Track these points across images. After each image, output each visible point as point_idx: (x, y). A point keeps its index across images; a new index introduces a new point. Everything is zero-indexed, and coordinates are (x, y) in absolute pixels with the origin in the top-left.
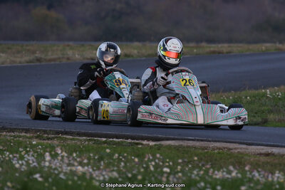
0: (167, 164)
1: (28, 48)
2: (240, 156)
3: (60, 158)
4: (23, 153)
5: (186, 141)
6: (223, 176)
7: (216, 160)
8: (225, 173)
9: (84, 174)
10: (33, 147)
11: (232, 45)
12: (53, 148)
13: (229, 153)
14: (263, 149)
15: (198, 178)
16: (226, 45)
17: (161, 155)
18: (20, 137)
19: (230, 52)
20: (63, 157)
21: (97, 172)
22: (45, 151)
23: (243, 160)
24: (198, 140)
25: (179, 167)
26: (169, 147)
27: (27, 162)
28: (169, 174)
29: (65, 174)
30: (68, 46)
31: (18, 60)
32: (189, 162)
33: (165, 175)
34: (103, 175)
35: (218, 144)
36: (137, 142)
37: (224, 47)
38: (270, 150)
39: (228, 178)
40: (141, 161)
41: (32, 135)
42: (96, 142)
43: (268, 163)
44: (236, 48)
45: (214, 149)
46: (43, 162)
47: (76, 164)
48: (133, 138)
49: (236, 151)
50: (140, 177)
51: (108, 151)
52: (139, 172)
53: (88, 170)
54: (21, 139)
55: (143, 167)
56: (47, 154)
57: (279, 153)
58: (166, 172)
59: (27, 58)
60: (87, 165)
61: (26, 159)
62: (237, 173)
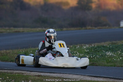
2: (27, 76)
5: (4, 70)
7: (17, 78)
14: (37, 74)
16: (22, 29)
23: (28, 78)
24: (9, 70)
32: (5, 79)
35: (17, 71)
37: (21, 29)
38: (40, 74)
43: (39, 79)
44: (26, 30)
45: (16, 74)
49: (25, 74)
57: (44, 75)
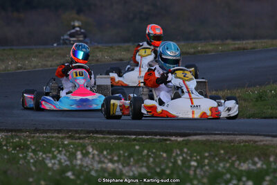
0: (195, 158)
1: (59, 52)
3: (91, 156)
4: (55, 153)
6: (249, 167)
8: (250, 165)
9: (114, 170)
10: (65, 146)
11: (257, 41)
12: (84, 147)
13: (254, 145)
15: (224, 171)
17: (188, 150)
18: (53, 137)
19: (254, 48)
20: (93, 155)
21: (127, 169)
22: (77, 150)
25: (206, 161)
26: (197, 142)
27: (60, 161)
28: (196, 168)
29: (97, 171)
30: (98, 48)
31: (49, 63)
33: (193, 169)
34: (133, 171)
36: (166, 138)
39: (253, 170)
40: (169, 156)
41: (64, 135)
42: (126, 140)
46: (75, 161)
47: (106, 161)
48: (161, 135)
50: (168, 172)
51: (137, 147)
52: (167, 167)
53: (118, 167)
54: (53, 140)
55: (171, 162)
56: (79, 153)
58: (193, 166)
59: (58, 62)
60: (118, 161)
61: (58, 159)
62: (262, 165)
